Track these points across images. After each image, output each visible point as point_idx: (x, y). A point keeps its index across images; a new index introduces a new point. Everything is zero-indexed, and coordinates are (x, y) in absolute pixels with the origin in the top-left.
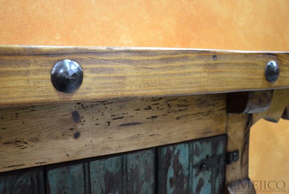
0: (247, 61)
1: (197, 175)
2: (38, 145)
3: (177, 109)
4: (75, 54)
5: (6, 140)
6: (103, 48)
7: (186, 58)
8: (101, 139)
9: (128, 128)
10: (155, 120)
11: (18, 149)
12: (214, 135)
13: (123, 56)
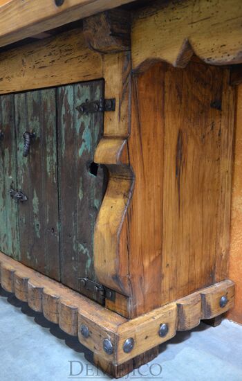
1: (79, 118)
2: (13, 79)
3: (65, 54)
9: (42, 70)
10: (54, 63)
12: (92, 78)
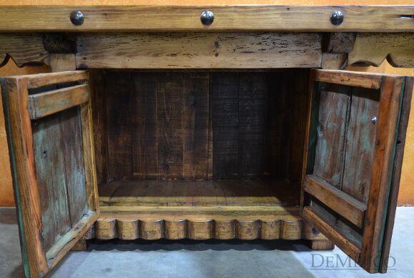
0: (314, 11)
2: (197, 57)
3: (280, 46)
4: (212, 8)
5: (184, 53)
6: (223, 5)
7: (268, 10)
8: (230, 59)
9: (246, 54)
10: (264, 51)
11: (188, 58)
13: (233, 9)
